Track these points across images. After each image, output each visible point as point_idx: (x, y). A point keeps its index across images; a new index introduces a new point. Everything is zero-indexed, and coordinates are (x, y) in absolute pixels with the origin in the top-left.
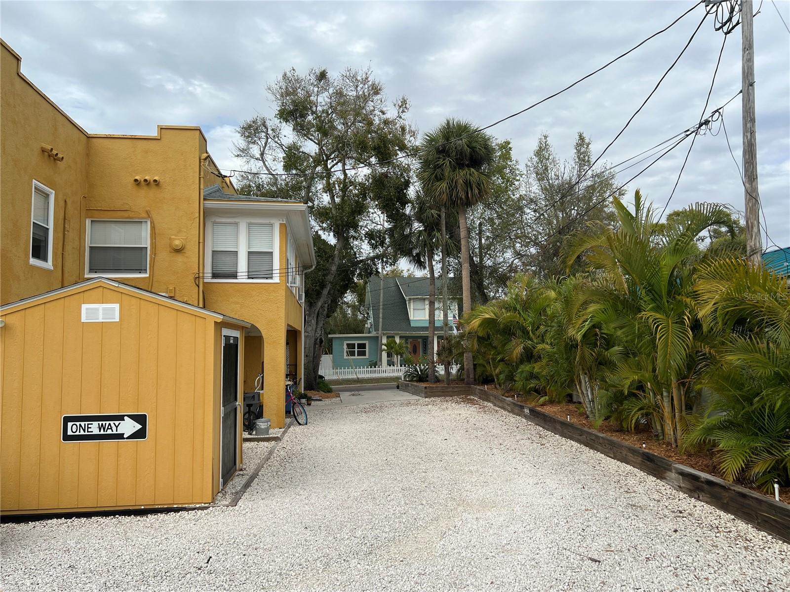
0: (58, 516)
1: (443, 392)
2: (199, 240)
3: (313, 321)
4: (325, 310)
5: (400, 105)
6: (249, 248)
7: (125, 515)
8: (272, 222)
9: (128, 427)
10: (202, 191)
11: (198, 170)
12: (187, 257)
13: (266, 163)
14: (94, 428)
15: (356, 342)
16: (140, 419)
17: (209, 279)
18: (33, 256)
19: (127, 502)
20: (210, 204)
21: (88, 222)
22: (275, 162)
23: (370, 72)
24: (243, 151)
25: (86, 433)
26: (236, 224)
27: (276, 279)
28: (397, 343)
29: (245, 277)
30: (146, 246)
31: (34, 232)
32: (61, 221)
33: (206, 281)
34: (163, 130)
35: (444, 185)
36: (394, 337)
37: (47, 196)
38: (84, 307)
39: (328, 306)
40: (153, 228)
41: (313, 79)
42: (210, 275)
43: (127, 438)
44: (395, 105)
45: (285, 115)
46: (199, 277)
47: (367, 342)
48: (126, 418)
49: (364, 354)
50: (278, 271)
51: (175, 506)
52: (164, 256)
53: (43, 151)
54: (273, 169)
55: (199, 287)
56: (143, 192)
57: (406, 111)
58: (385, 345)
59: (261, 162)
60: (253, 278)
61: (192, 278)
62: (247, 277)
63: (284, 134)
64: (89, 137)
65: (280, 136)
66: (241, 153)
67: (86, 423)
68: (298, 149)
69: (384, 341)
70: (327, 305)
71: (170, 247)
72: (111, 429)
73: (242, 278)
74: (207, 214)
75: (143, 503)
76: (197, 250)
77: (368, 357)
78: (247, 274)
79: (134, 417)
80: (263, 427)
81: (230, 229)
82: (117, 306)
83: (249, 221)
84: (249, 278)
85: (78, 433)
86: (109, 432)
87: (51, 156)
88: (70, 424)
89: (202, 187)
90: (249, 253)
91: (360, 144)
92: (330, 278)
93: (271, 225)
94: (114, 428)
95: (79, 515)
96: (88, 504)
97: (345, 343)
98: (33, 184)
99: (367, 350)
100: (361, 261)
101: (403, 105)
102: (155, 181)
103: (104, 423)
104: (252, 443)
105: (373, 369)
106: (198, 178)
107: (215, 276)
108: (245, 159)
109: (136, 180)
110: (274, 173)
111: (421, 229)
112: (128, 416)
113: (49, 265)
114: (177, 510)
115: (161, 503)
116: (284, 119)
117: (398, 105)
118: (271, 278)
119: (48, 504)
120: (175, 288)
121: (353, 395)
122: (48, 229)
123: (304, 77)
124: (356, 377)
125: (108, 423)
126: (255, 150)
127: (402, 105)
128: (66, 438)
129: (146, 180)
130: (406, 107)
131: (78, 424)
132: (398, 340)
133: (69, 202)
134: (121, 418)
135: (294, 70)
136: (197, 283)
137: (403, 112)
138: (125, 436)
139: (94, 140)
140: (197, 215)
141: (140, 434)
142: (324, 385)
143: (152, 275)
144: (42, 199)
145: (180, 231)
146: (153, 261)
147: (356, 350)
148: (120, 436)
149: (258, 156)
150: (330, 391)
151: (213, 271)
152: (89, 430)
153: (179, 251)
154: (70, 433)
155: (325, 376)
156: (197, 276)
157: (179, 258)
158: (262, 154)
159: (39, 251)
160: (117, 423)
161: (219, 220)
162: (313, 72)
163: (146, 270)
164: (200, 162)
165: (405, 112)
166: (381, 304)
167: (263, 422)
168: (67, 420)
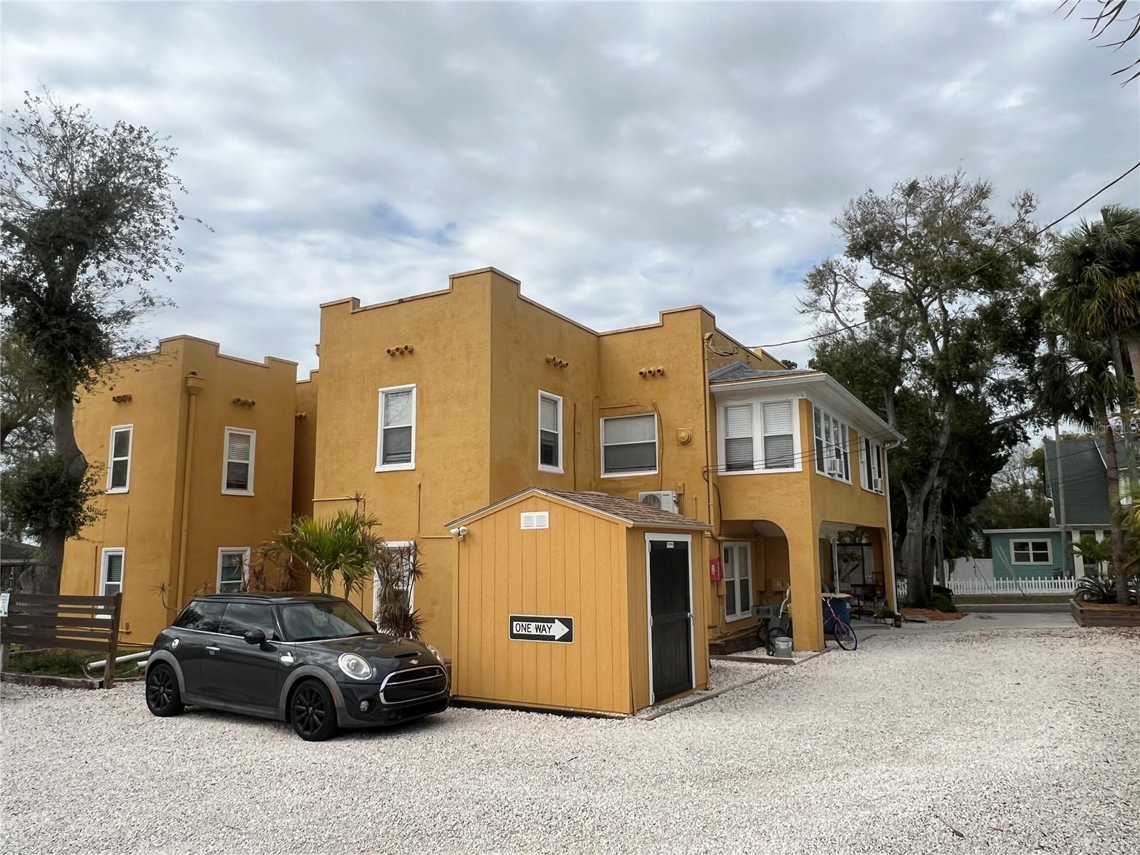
0: (507, 707)
1: (1114, 619)
2: (706, 429)
3: (918, 513)
4: (938, 498)
5: (1022, 204)
6: (765, 432)
7: (556, 715)
8: (789, 398)
9: (558, 630)
10: (706, 374)
11: (701, 353)
12: (694, 450)
13: (840, 315)
14: (533, 629)
15: (1030, 541)
16: (567, 622)
17: (722, 472)
18: (542, 463)
19: (559, 703)
20: (716, 388)
21: (602, 421)
22: (850, 311)
23: (960, 175)
24: (810, 305)
25: (527, 633)
26: (750, 405)
27: (798, 467)
28: (1097, 542)
29: (761, 466)
30: (654, 441)
31: (543, 438)
32: (571, 426)
33: (719, 474)
34: (664, 316)
35: (1095, 305)
36: (1093, 533)
37: (556, 402)
38: (523, 515)
39: (943, 491)
40: (660, 420)
41: (898, 197)
42: (724, 467)
43: (558, 640)
44: (1013, 206)
45: (857, 251)
46: (708, 471)
47: (1049, 541)
48: (556, 620)
49: (1045, 558)
50: (800, 456)
51: (598, 712)
52: (672, 450)
53: (548, 361)
54: (850, 320)
55: (708, 481)
56: (649, 385)
57: (1032, 210)
58: (1077, 545)
59: (832, 314)
60: (771, 468)
61: (700, 472)
62: (764, 466)
63: (860, 275)
64: (599, 337)
65: (856, 278)
66: (807, 308)
67: (527, 623)
68: (886, 288)
69: (1076, 538)
70: (940, 490)
71: (677, 439)
72: (545, 630)
73: (759, 468)
74: (714, 399)
75: (572, 705)
76: (704, 441)
77: (1052, 563)
78: (764, 462)
79: (563, 621)
80: (782, 647)
81: (743, 412)
82: (546, 514)
83: (761, 401)
84: (766, 468)
85: (520, 632)
86: (544, 633)
87: (557, 366)
88: (515, 623)
89: (706, 370)
90: (766, 438)
91: (953, 272)
92: (939, 453)
93: (790, 402)
94: (547, 630)
95: (522, 709)
96: (528, 700)
97: (1012, 542)
98: (539, 396)
99: (1050, 551)
100: (996, 424)
101: (1027, 203)
102: (659, 371)
103: (540, 624)
104: (760, 665)
105: (1059, 580)
106: (702, 361)
107: (729, 468)
108: (812, 314)
109: (641, 373)
110: (850, 325)
111: (1081, 370)
112: (557, 618)
113: (560, 469)
114: (598, 717)
115: (587, 707)
116: (856, 256)
117: (1019, 205)
118: (793, 466)
119: (501, 697)
120: (684, 484)
121: (982, 618)
122: (557, 434)
123: (884, 198)
124: (1020, 592)
125: (542, 624)
126: (825, 302)
127: (1024, 204)
128: (514, 636)
129: (650, 372)
130: (1031, 205)
131: (520, 623)
132: (1100, 538)
133: (579, 407)
134: (552, 620)
135: (871, 191)
136: (706, 478)
137: (1027, 212)
138: (556, 638)
139: (604, 338)
140: (703, 402)
141: (567, 638)
142: (941, 602)
143: (661, 471)
144: (550, 407)
145: (685, 422)
146: (662, 455)
147: (1031, 552)
148: (552, 638)
149: (829, 308)
150: (953, 610)
151: (727, 462)
152: (529, 630)
153: (686, 443)
154: (515, 632)
155: (953, 590)
156: (706, 469)
157: (687, 451)
158: (833, 304)
159: (549, 456)
160: (549, 625)
161: (729, 403)
162: (899, 186)
163: (656, 466)
164: (703, 343)
165: (1030, 211)
166: (1060, 481)
167: (782, 642)
168: (513, 619)
